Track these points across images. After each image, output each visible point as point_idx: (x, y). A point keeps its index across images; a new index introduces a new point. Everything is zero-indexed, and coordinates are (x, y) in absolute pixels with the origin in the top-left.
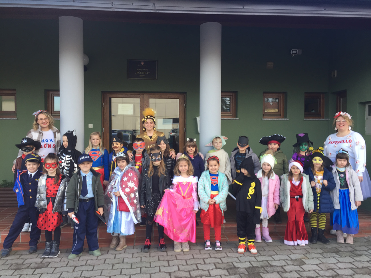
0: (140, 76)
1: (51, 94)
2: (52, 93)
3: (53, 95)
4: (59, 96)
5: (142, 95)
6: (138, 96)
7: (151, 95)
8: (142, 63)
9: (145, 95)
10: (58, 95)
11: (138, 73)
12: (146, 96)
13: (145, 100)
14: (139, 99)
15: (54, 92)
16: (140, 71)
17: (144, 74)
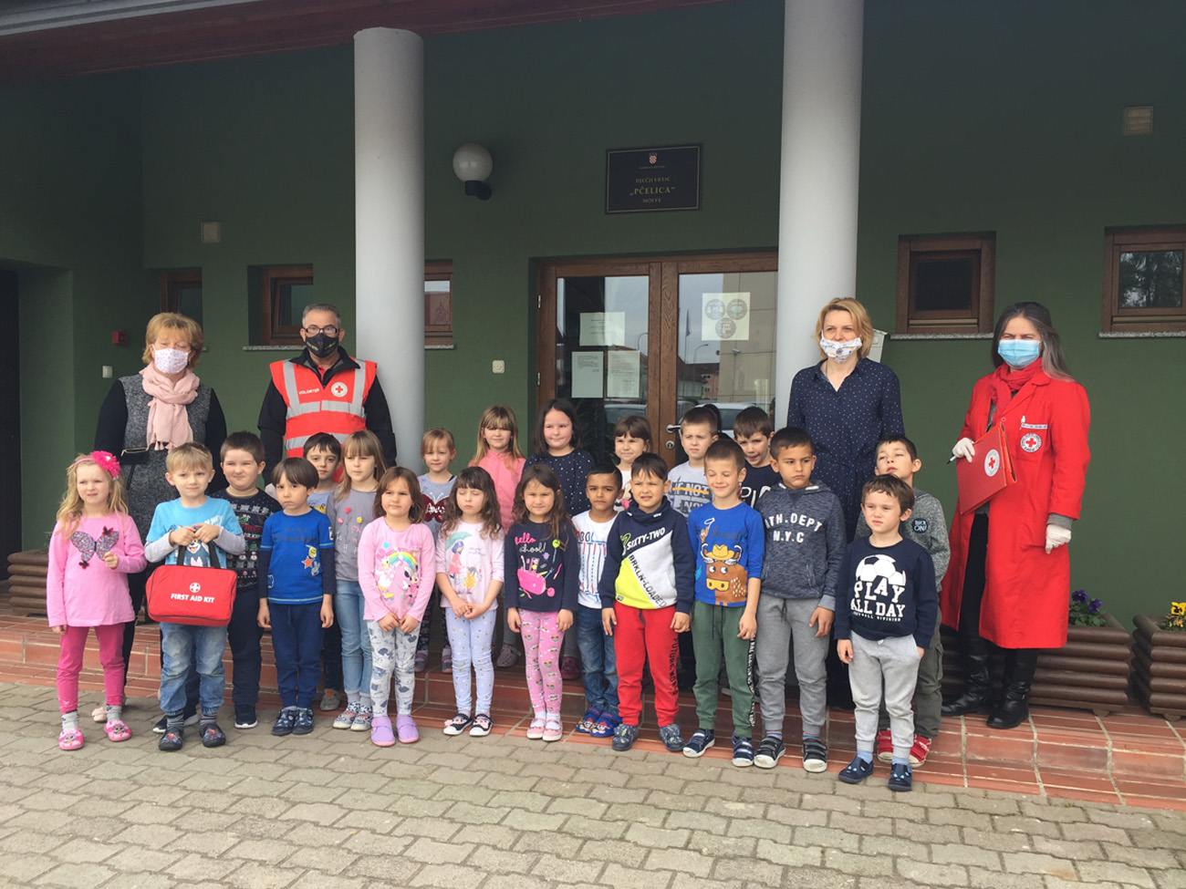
0: (645, 201)
5: (656, 266)
6: (644, 268)
7: (684, 264)
8: (653, 159)
9: (663, 264)
11: (638, 192)
12: (669, 270)
13: (666, 280)
14: (647, 277)
16: (646, 185)
17: (658, 195)
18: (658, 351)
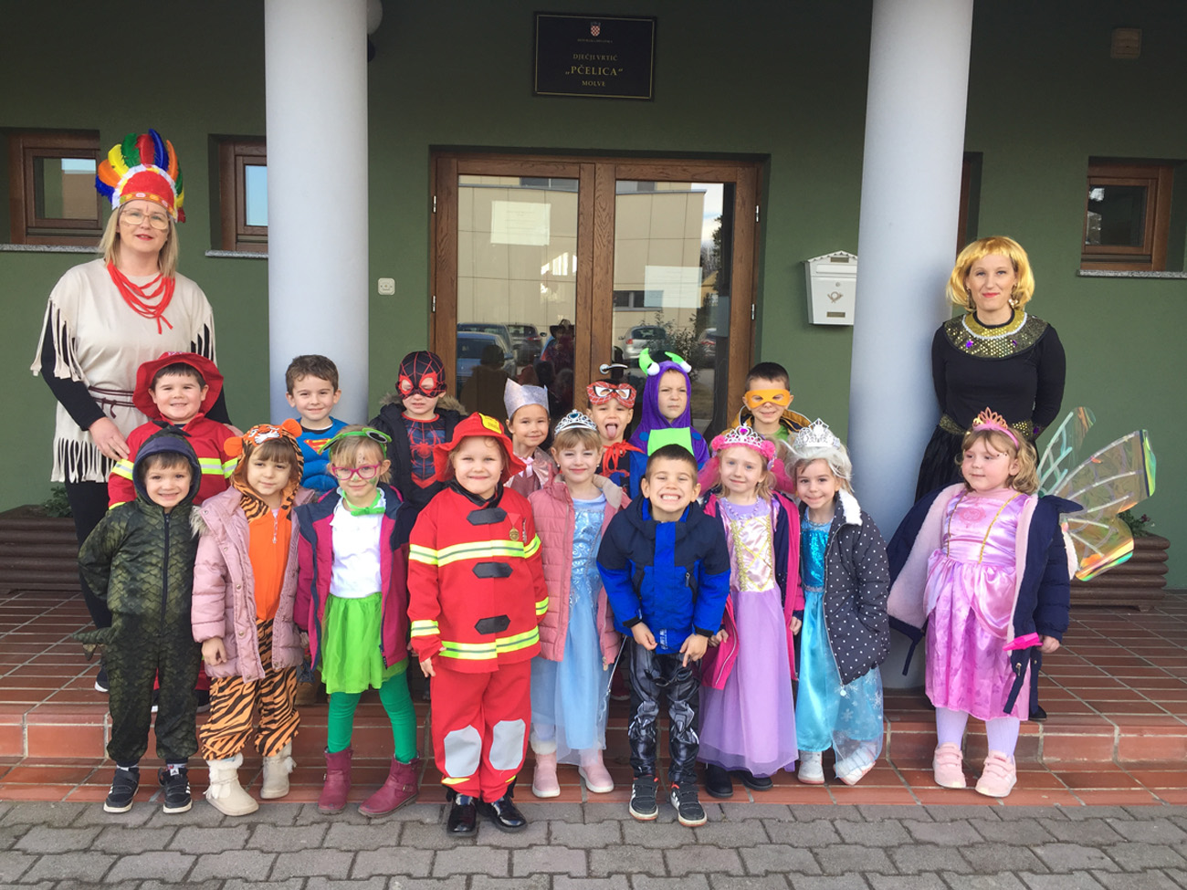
0: (584, 83)
1: (236, 156)
2: (239, 149)
3: (241, 158)
4: (266, 165)
5: (588, 167)
6: (573, 170)
7: (623, 168)
8: (595, 31)
9: (598, 166)
10: (261, 161)
11: (576, 71)
12: (604, 169)
13: (601, 187)
14: (577, 181)
15: (244, 147)
16: (586, 63)
17: (601, 78)
18: (590, 274)
